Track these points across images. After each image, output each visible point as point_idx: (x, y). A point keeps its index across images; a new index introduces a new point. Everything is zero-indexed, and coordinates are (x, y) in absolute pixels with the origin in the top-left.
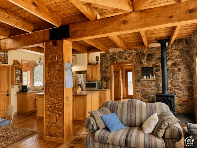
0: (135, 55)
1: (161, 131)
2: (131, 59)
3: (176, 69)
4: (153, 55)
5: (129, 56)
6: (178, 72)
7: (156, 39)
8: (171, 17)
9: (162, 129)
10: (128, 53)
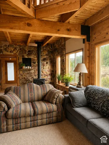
0: (18, 50)
1: (54, 100)
2: (15, 52)
3: (45, 62)
4: (32, 52)
5: (14, 50)
6: (46, 65)
7: (35, 41)
8: (59, 30)
9: (55, 98)
10: (13, 47)
